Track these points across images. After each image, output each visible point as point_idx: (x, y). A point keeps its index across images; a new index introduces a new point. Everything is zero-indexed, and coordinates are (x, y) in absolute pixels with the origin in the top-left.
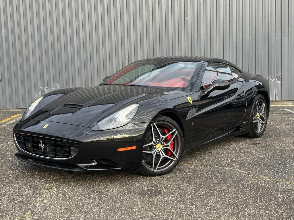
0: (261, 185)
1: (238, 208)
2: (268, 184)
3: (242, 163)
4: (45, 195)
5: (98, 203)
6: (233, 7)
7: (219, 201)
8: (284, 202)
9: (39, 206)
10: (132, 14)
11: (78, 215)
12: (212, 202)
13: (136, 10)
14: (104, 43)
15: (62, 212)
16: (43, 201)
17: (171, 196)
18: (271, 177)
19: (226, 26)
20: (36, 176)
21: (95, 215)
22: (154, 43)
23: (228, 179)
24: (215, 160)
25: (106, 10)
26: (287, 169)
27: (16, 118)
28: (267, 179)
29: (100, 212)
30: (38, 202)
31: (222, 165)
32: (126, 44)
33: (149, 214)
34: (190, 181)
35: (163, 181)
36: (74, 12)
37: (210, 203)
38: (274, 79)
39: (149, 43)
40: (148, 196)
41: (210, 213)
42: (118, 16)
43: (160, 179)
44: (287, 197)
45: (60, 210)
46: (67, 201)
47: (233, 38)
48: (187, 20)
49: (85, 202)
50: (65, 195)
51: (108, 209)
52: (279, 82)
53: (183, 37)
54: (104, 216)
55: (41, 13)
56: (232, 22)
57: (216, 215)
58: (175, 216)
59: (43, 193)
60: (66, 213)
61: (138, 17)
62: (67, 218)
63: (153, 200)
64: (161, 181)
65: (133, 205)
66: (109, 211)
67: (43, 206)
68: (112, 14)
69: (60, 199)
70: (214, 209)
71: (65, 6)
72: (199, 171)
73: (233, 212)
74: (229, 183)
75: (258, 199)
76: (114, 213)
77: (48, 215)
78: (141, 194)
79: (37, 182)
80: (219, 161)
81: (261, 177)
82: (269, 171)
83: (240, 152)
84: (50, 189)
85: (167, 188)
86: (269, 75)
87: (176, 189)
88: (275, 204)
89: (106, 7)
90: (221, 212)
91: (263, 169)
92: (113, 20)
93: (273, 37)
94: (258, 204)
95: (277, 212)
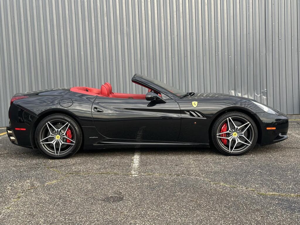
0: (219, 191)
1: (190, 210)
2: (225, 189)
3: (208, 172)
4: (12, 204)
5: (61, 209)
6: (218, 25)
7: (175, 205)
8: (234, 204)
9: (4, 213)
10: (119, 32)
11: (39, 219)
12: (167, 206)
13: (123, 29)
14: (92, 61)
15: (24, 217)
16: (9, 208)
17: (132, 201)
18: (230, 184)
19: (212, 43)
20: (8, 187)
21: (55, 219)
22: (142, 61)
23: (190, 186)
24: (184, 170)
25: (94, 29)
26: (249, 176)
27: (3, 135)
28: (226, 186)
29: (60, 216)
30: (4, 210)
31: (189, 174)
32: (114, 61)
33: (105, 217)
34: (153, 188)
35: (128, 189)
36: (62, 30)
37: (165, 207)
38: (260, 95)
39: (137, 60)
40: (110, 202)
41: (163, 215)
42: (106, 34)
43: (126, 187)
44: (238, 200)
45: (23, 216)
46: (31, 208)
47: (218, 54)
48: (174, 37)
49: (48, 209)
50: (31, 203)
51: (69, 214)
52: (265, 97)
53: (170, 54)
54: (63, 219)
55: (30, 32)
56: (218, 39)
57: (168, 217)
58: (129, 218)
59: (12, 201)
60: (27, 218)
61: (125, 35)
62: (27, 222)
63: (113, 205)
64: (127, 189)
65: (94, 210)
66: (69, 215)
67: (8, 213)
68: (100, 32)
69: (26, 206)
70: (167, 212)
71: (53, 25)
72: (165, 179)
73: (184, 214)
74: (190, 190)
75: (211, 202)
76: (73, 217)
77: (11, 220)
78: (104, 200)
79: (8, 192)
80: (187, 171)
81: (222, 184)
82: (231, 179)
83: (211, 162)
84: (18, 198)
85: (130, 195)
86: (255, 91)
87: (138, 196)
88: (225, 206)
89: (93, 25)
90: (173, 214)
91: (226, 177)
92: (100, 38)
93: (258, 54)
94: (210, 206)
95: (225, 213)
